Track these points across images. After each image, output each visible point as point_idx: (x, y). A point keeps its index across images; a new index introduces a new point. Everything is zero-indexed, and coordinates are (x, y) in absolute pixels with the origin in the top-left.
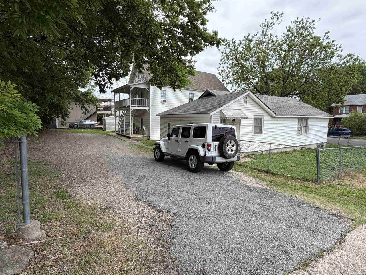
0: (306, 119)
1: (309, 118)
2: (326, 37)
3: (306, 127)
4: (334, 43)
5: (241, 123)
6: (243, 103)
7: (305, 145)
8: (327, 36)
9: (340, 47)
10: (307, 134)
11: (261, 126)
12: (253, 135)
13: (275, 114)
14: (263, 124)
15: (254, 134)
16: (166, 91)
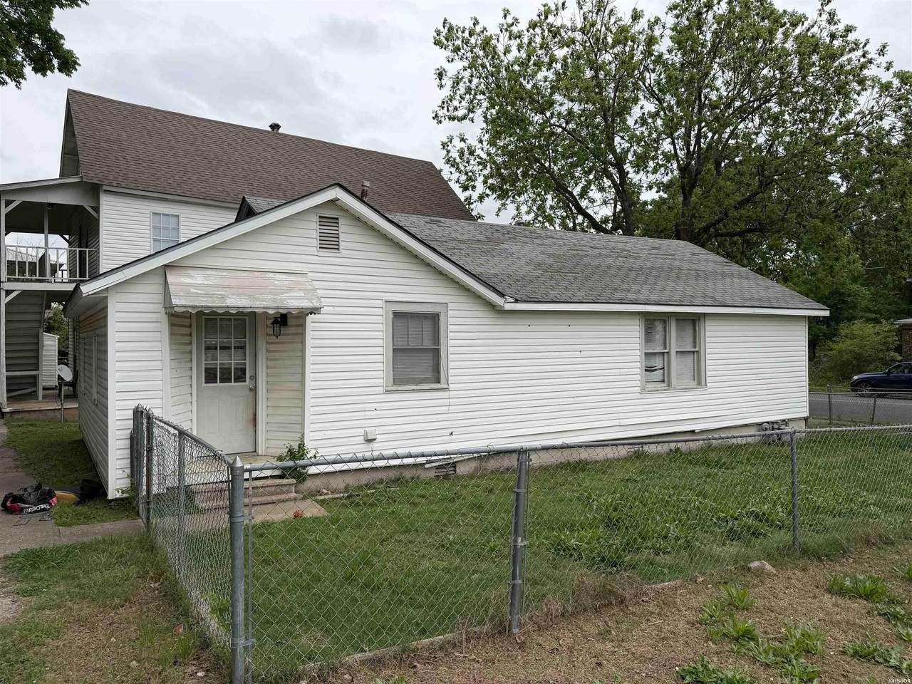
0: (693, 322)
1: (704, 315)
2: (825, 17)
3: (695, 354)
4: (851, 37)
5: (309, 334)
6: (316, 243)
7: (693, 432)
8: (830, 14)
9: (882, 52)
10: (699, 383)
11: (436, 353)
12: (388, 392)
13: (502, 295)
14: (442, 340)
15: (395, 383)
16: (178, 216)
